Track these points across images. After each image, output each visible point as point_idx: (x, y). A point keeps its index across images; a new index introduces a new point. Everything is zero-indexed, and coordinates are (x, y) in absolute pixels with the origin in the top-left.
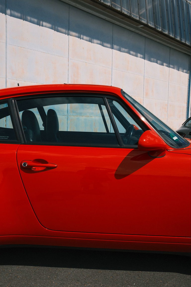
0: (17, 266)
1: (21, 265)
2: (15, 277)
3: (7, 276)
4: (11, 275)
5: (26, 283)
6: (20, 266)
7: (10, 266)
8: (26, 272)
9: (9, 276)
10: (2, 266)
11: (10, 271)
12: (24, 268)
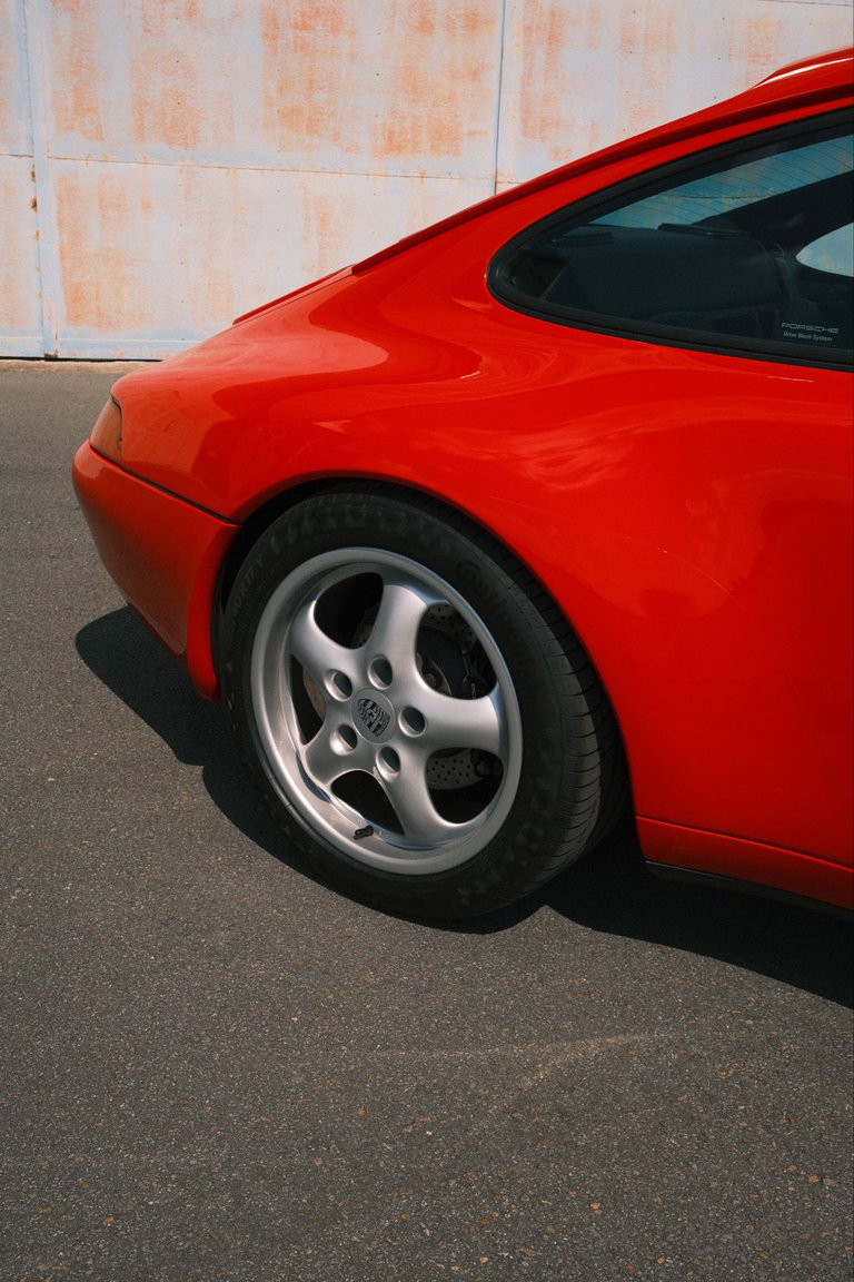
0: (788, 986)
1: (808, 990)
2: (769, 1040)
3: (731, 1024)
4: (750, 1022)
5: (812, 1089)
6: (805, 995)
7: (757, 976)
8: (824, 1036)
9: (741, 1026)
10: (723, 964)
11: (749, 1002)
12: (822, 1009)
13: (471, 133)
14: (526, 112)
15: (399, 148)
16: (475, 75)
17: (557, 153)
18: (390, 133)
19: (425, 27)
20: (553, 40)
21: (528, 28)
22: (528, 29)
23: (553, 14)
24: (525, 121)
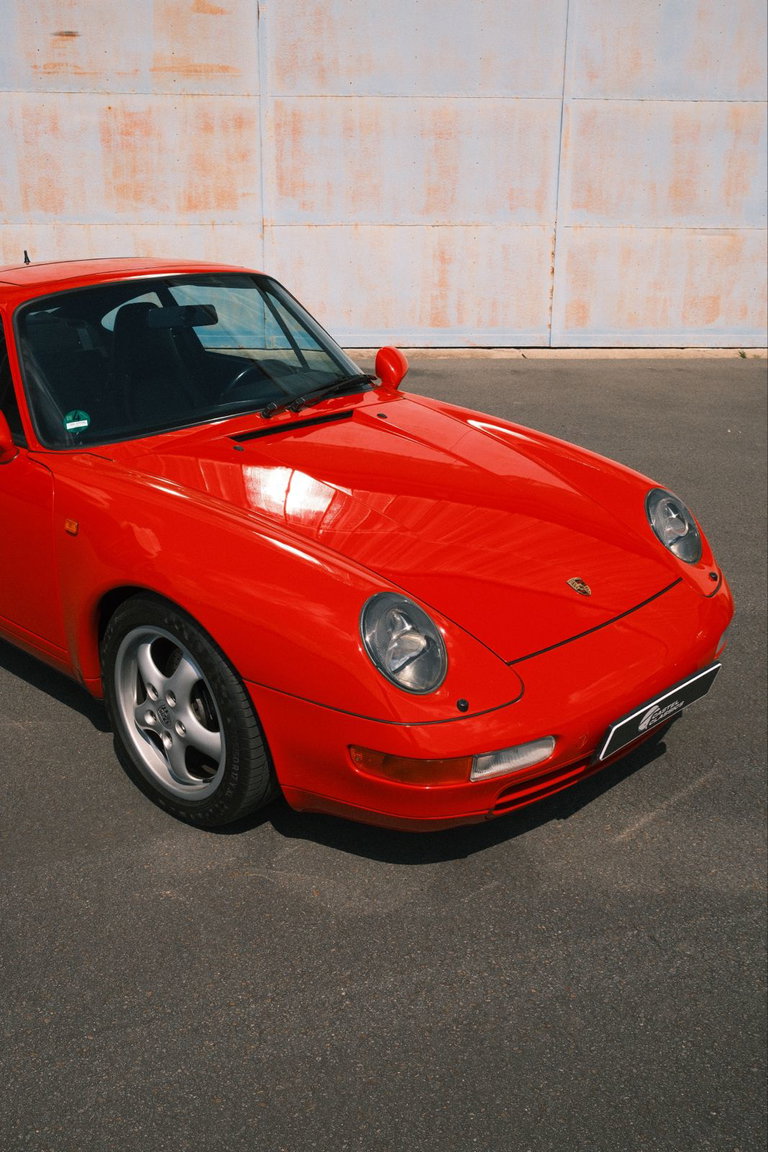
13: (244, 195)
14: (281, 178)
15: (196, 207)
16: (244, 156)
17: (304, 204)
18: (189, 197)
19: (208, 128)
20: (296, 131)
21: (278, 124)
22: (278, 126)
23: (294, 115)
24: (280, 185)
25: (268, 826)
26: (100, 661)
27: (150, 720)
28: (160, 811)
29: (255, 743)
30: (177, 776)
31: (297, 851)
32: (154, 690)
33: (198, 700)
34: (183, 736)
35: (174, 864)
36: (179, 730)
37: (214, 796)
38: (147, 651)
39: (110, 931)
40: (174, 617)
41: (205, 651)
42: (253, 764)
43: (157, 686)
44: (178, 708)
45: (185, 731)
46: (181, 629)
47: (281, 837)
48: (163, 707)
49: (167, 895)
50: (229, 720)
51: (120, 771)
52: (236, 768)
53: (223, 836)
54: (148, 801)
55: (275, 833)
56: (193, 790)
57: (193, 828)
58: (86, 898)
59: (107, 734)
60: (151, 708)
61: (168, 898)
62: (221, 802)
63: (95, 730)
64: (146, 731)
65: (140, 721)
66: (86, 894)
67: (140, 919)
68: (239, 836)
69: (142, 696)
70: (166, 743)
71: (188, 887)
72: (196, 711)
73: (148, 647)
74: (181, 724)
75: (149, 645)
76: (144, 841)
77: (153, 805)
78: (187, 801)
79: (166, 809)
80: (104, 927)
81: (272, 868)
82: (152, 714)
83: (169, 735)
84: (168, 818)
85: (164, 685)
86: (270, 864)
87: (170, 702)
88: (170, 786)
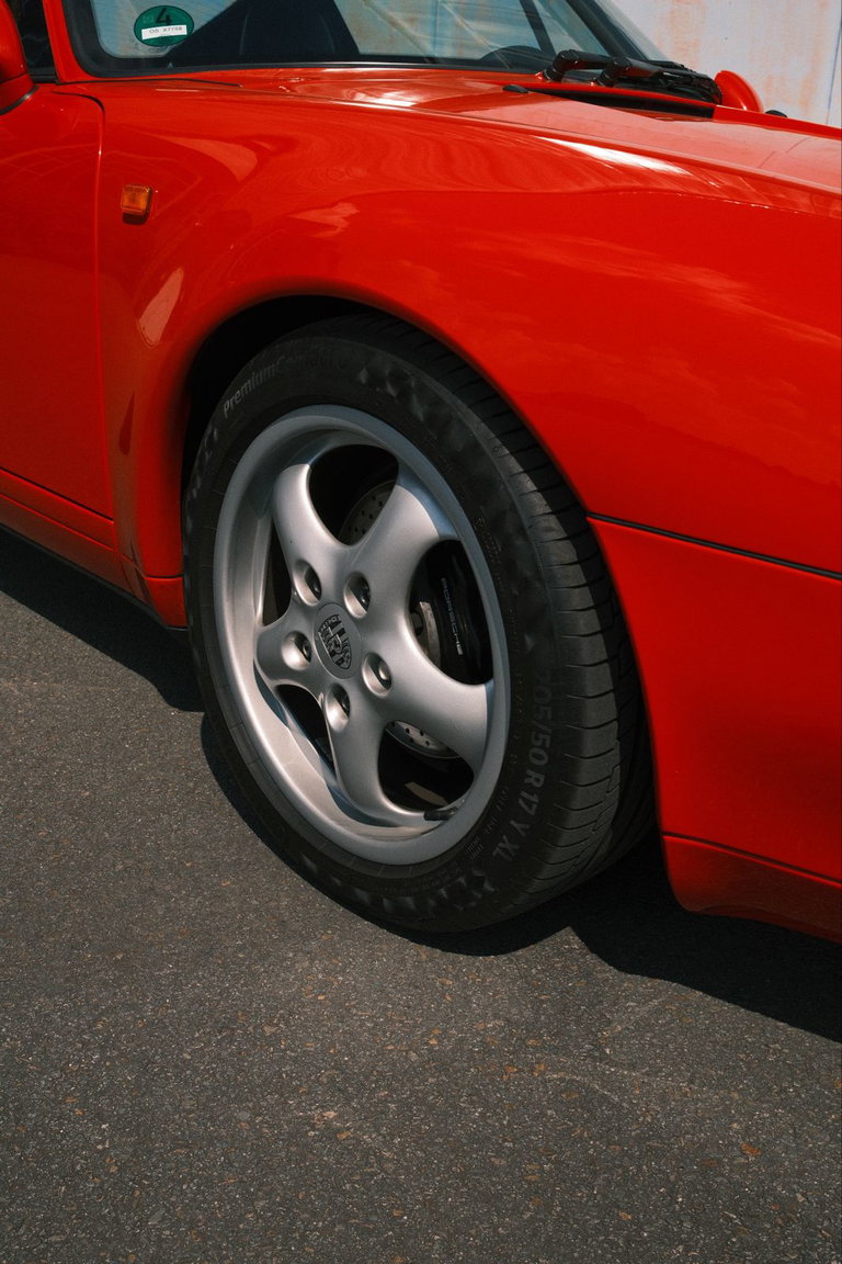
25: (568, 939)
26: (183, 521)
27: (293, 657)
28: (303, 884)
29: (599, 709)
30: (351, 803)
31: (659, 1011)
32: (312, 579)
33: (425, 606)
34: (383, 695)
35: (342, 1027)
36: (370, 680)
37: (457, 857)
38: (299, 482)
39: (160, 1240)
40: (385, 361)
41: (474, 447)
42: (587, 771)
43: (323, 568)
44: (373, 622)
45: (387, 683)
46: (404, 394)
47: (609, 973)
48: (332, 623)
49: (328, 1123)
50: (529, 641)
51: (210, 788)
52: (535, 779)
53: (462, 957)
54: (275, 858)
55: (591, 959)
56: (392, 839)
57: (383, 933)
58: (100, 1117)
59: (188, 715)
60: (303, 626)
61: (330, 1133)
62: (477, 873)
63: (163, 704)
64: (282, 689)
65: (269, 663)
66: (104, 1101)
67: (250, 1199)
68: (500, 961)
69: (279, 599)
70: (333, 715)
71: (385, 1101)
72: (419, 632)
73: (304, 473)
74: (377, 663)
75: (306, 468)
76: (264, 957)
77: (287, 870)
78: (377, 865)
79: (319, 881)
80: (143, 1222)
81: (603, 1058)
82: (301, 643)
83: (341, 696)
84: (323, 903)
85: (340, 563)
86: (598, 1047)
87: (353, 606)
88: (331, 823)
